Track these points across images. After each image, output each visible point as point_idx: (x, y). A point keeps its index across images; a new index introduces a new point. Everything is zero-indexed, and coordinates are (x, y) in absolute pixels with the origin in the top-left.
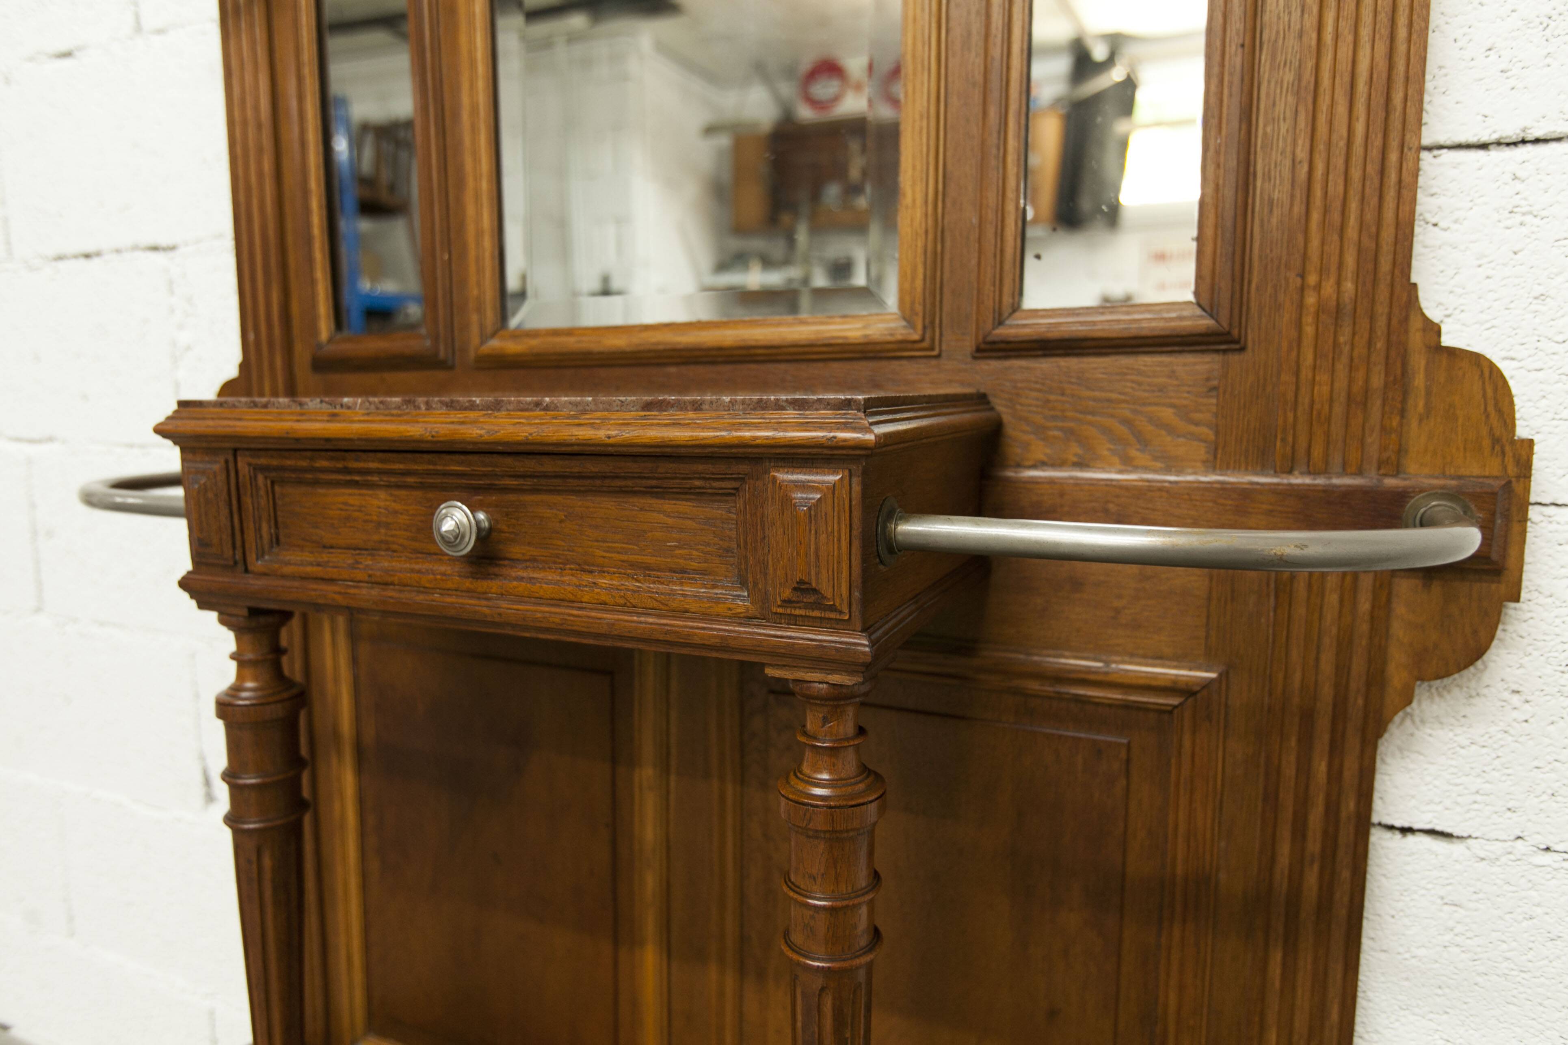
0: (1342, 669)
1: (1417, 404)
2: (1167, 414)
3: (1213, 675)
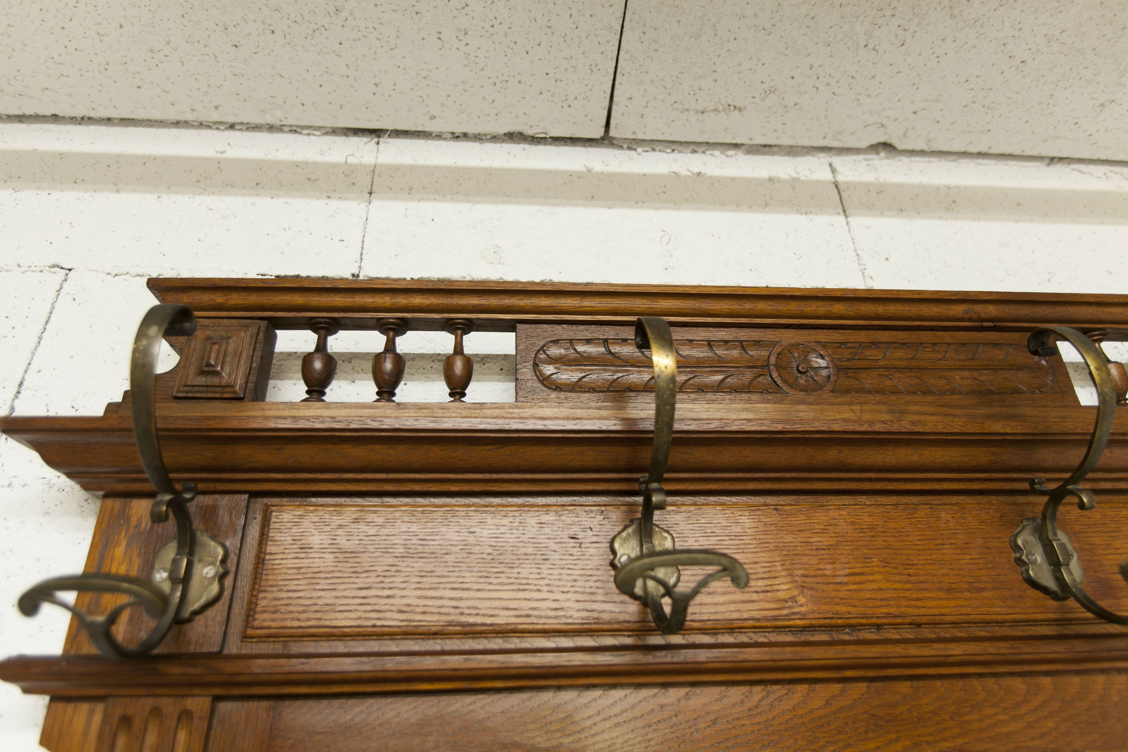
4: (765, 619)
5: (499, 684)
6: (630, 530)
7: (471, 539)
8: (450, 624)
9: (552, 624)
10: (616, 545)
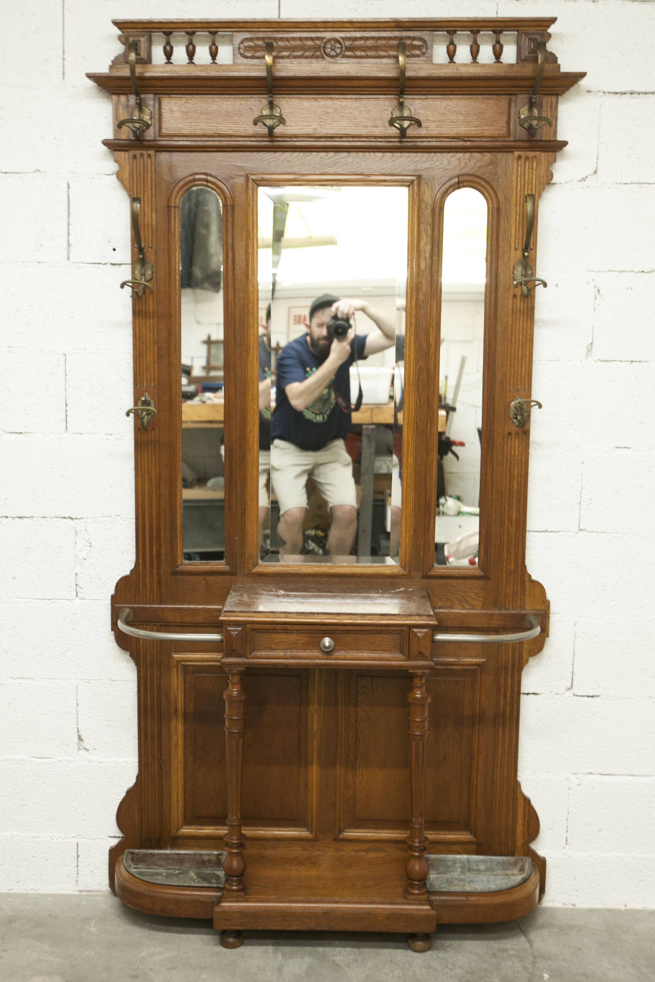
0: (513, 656)
1: (527, 593)
2: (472, 595)
3: (485, 660)
4: (306, 134)
6: (267, 106)
8: (216, 133)
10: (263, 109)
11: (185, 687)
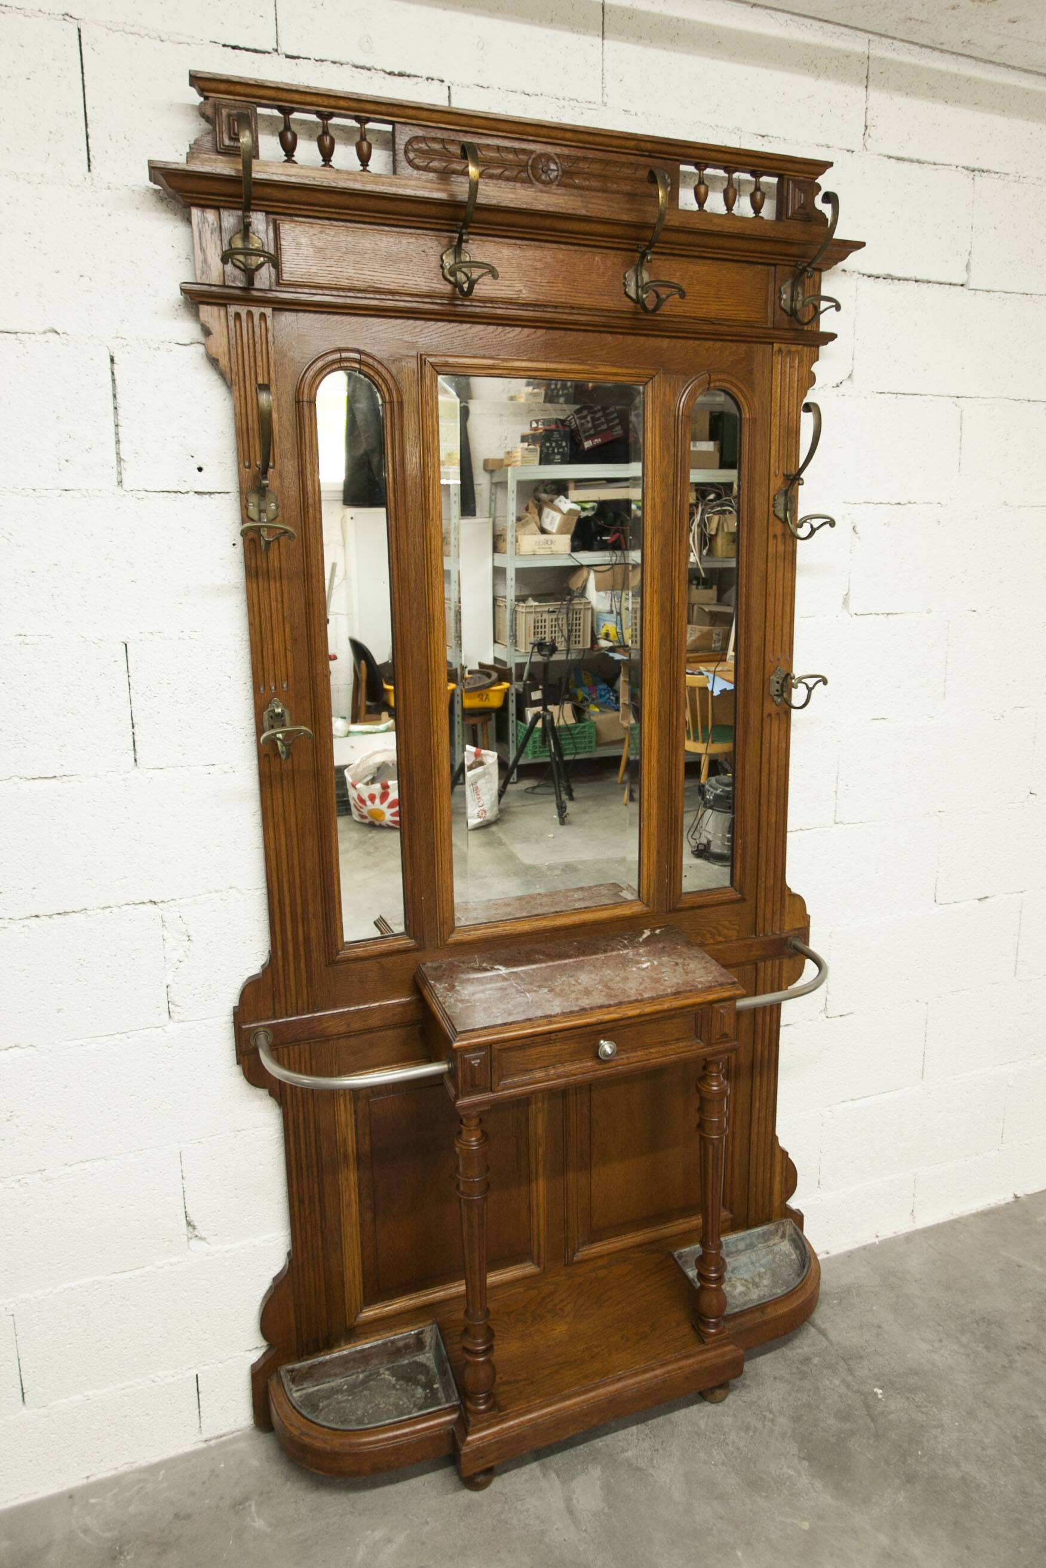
4: (507, 298)
5: (393, 314)
6: (450, 250)
7: (376, 247)
8: (369, 287)
9: (415, 291)
10: (444, 257)
11: (356, 1120)
